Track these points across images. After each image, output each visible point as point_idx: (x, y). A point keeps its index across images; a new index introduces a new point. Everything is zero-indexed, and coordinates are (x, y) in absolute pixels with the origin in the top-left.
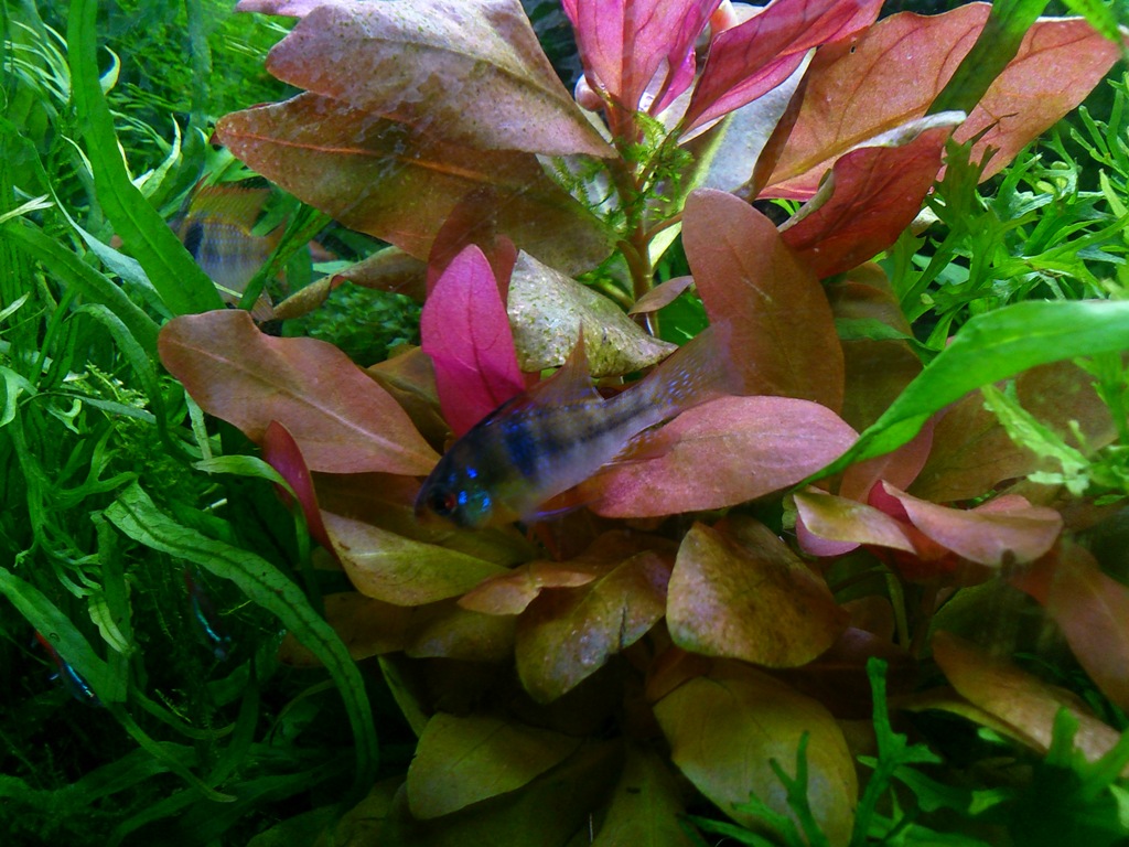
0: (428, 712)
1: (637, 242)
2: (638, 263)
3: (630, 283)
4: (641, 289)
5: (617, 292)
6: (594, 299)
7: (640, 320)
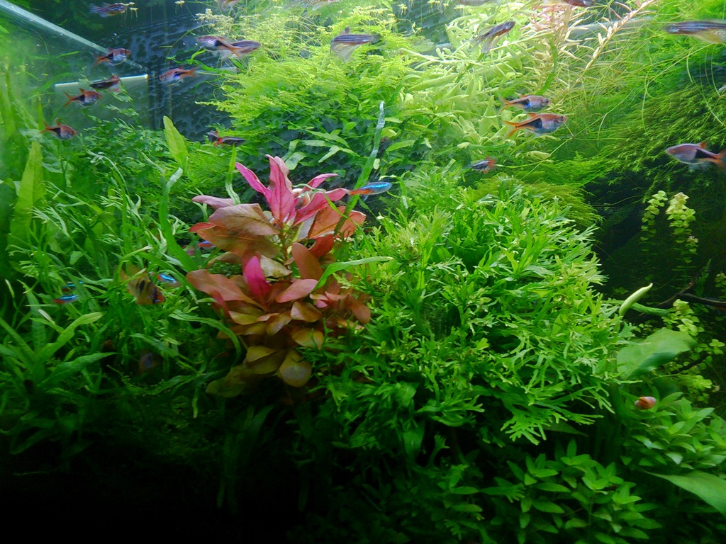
0: (249, 346)
1: (285, 249)
2: (285, 254)
3: (284, 258)
4: (286, 259)
5: (281, 260)
6: (276, 263)
7: (286, 266)
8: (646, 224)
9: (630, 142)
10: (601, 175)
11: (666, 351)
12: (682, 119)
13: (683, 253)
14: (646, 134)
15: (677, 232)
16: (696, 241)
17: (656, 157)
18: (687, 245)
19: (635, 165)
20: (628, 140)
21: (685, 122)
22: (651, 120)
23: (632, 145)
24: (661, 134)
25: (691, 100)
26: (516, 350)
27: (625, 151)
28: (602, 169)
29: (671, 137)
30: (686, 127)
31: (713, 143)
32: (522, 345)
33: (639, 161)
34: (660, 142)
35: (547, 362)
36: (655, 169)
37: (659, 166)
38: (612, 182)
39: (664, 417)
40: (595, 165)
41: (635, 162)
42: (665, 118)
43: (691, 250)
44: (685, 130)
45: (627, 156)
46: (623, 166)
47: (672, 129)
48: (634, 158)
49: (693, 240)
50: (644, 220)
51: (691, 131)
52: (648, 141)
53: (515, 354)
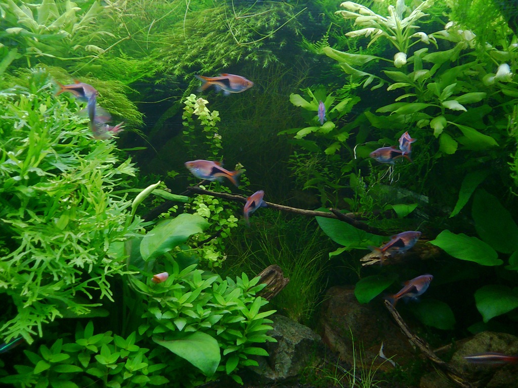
8: (186, 120)
9: (174, 48)
10: (149, 75)
11: (180, 234)
12: (212, 33)
13: (212, 147)
14: (186, 42)
15: (206, 129)
16: (220, 137)
17: (191, 64)
18: (214, 140)
19: (176, 68)
20: (172, 45)
21: (214, 36)
22: (191, 31)
23: (175, 51)
24: (197, 44)
25: (219, 17)
26: (14, 254)
27: (169, 55)
28: (151, 69)
29: (204, 48)
30: (215, 40)
31: (232, 58)
32: (21, 248)
33: (178, 65)
34: (194, 52)
35: (44, 263)
36: (191, 74)
37: (194, 72)
38: (157, 82)
39: (176, 290)
40: (145, 65)
41: (176, 66)
42: (200, 30)
43: (217, 145)
44: (214, 43)
45: (170, 60)
46: (167, 68)
47: (204, 41)
48: (176, 63)
49: (218, 137)
50: (184, 118)
51: (217, 45)
52: (186, 49)
53: (12, 258)
